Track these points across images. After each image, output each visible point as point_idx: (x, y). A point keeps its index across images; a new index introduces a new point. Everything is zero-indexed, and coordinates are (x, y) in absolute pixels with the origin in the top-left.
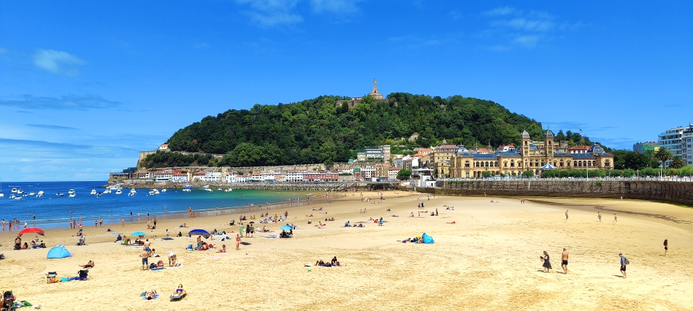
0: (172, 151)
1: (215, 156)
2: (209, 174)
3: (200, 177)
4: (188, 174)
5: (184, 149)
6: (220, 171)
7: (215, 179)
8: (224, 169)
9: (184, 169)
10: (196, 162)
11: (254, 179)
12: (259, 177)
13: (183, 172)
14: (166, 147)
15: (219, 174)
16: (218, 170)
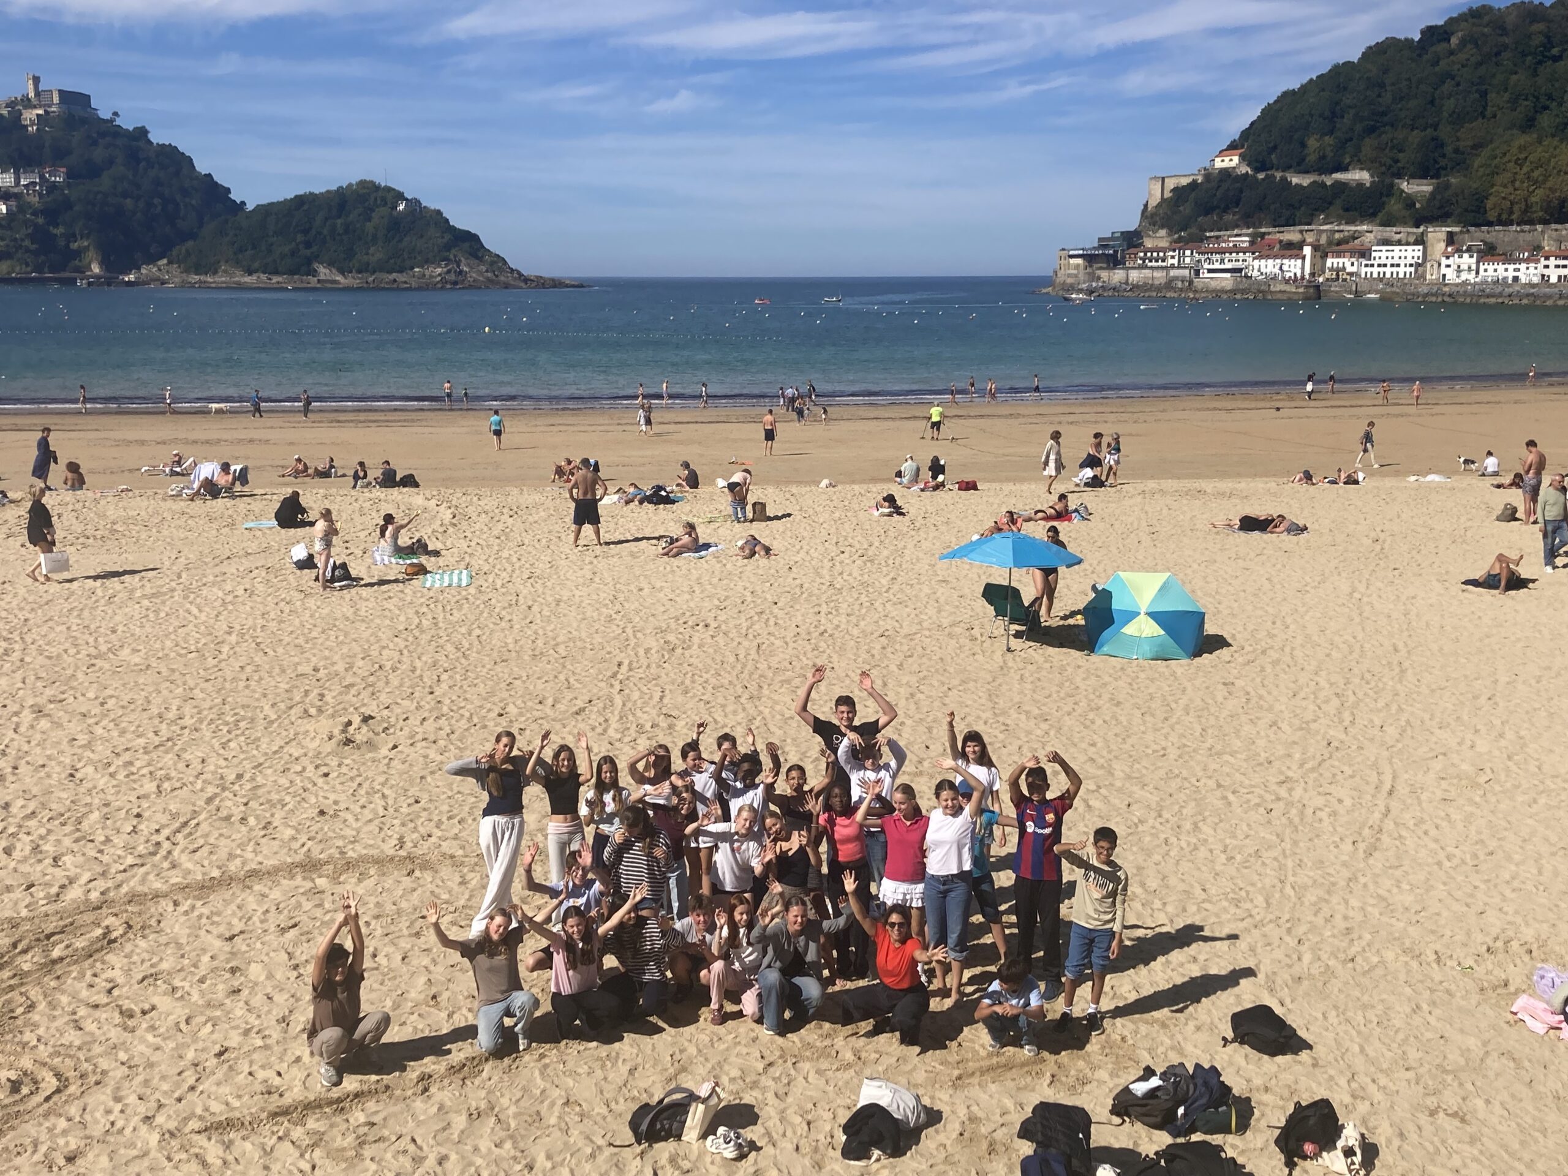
0: (1257, 170)
1: (1404, 185)
2: (1381, 254)
3: (1349, 261)
4: (1307, 250)
6: (1420, 241)
7: (1401, 270)
8: (1437, 235)
9: (1291, 235)
10: (1334, 209)
13: (1289, 245)
14: (1236, 159)
15: (1414, 253)
16: (1412, 239)
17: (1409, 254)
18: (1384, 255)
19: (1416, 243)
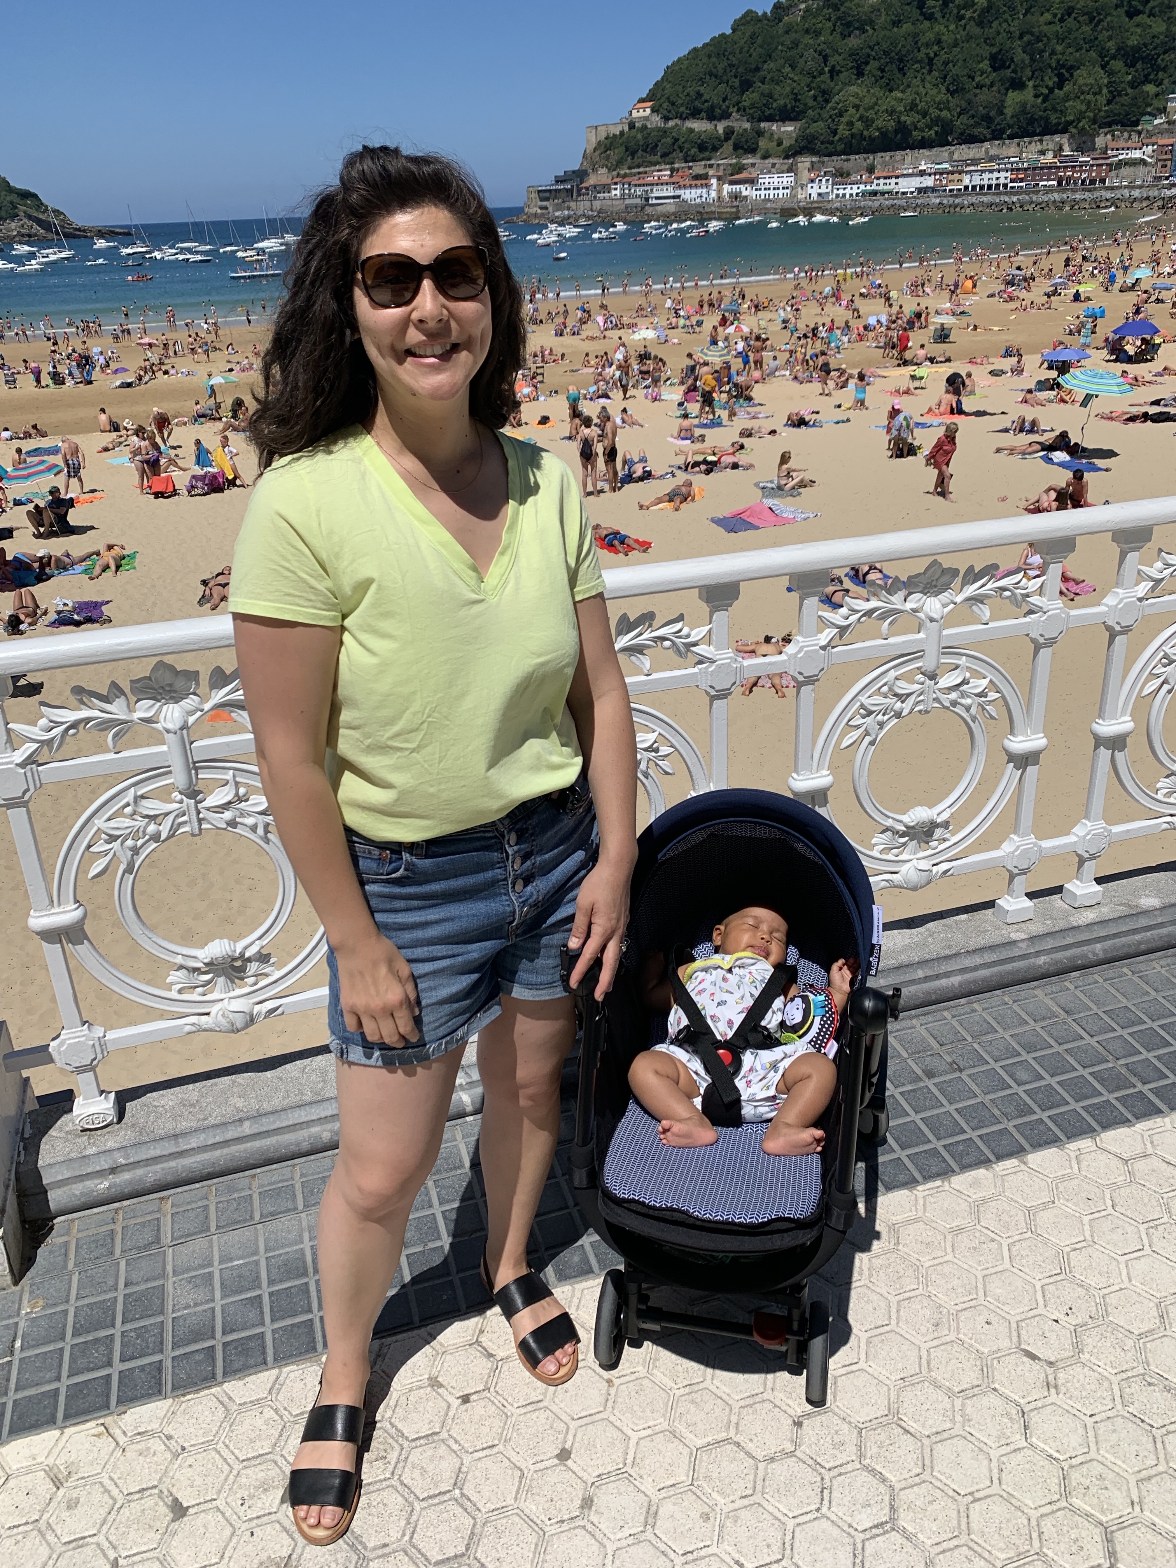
0: (665, 119)
1: (774, 127)
2: (765, 179)
3: (742, 187)
4: (712, 180)
5: (695, 114)
6: (793, 169)
7: (780, 193)
8: (804, 164)
9: (698, 168)
10: (728, 146)
11: (881, 188)
12: (893, 181)
13: (697, 177)
15: (787, 179)
16: (785, 167)
17: (785, 180)
18: (767, 181)
19: (789, 171)
